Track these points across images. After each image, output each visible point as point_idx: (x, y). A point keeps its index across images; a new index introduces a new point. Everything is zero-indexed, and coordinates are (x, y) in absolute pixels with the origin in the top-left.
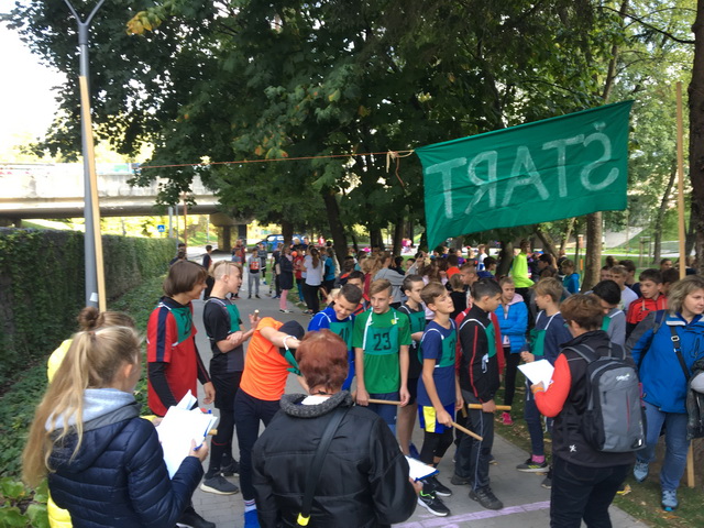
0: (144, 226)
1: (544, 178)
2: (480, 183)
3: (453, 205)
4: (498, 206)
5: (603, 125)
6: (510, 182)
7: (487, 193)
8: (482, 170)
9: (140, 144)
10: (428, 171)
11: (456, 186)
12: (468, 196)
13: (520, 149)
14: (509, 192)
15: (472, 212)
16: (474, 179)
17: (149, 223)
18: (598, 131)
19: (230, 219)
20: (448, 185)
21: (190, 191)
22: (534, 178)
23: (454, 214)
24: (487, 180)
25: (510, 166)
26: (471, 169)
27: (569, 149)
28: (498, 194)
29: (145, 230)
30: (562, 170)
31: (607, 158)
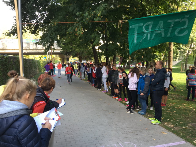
0: (40, 58)
1: (164, 31)
2: (146, 32)
3: (137, 39)
4: (150, 40)
5: (188, 16)
6: (155, 32)
7: (147, 35)
8: (147, 29)
9: (39, 32)
10: (130, 27)
11: (138, 33)
12: (142, 36)
13: (160, 22)
14: (154, 35)
15: (142, 41)
16: (144, 30)
17: (41, 57)
18: (186, 18)
19: (64, 55)
20: (136, 32)
21: (54, 46)
22: (162, 31)
23: (137, 42)
24: (148, 31)
25: (156, 27)
26: (144, 27)
27: (175, 23)
28: (150, 36)
29: (40, 59)
30: (171, 29)
31: (185, 27)
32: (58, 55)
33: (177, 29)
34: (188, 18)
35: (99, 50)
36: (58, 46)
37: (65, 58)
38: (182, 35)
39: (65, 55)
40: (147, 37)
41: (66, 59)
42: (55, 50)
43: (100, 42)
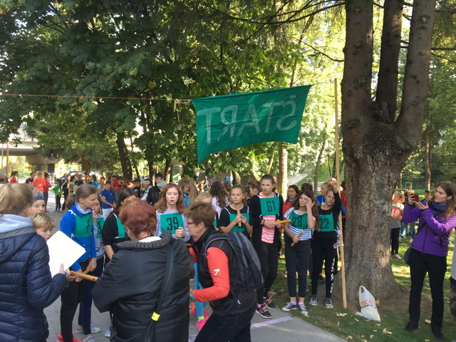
1: (260, 122)
2: (227, 123)
3: (211, 136)
4: (234, 137)
5: (295, 97)
6: (242, 124)
7: (229, 130)
8: (229, 118)
10: (198, 113)
11: (213, 124)
12: (218, 130)
13: (250, 106)
14: (241, 129)
15: (220, 140)
16: (223, 120)
20: (209, 122)
21: (18, 133)
22: (255, 122)
23: (211, 141)
24: (231, 122)
25: (244, 115)
26: (222, 114)
27: (276, 108)
28: (235, 130)
30: (270, 119)
31: (292, 114)
32: (24, 157)
33: (279, 118)
34: (294, 99)
35: (132, 147)
36: (29, 135)
37: (43, 164)
38: (288, 128)
39: (44, 156)
40: (230, 133)
41: (47, 167)
42: (21, 143)
43: (134, 130)
